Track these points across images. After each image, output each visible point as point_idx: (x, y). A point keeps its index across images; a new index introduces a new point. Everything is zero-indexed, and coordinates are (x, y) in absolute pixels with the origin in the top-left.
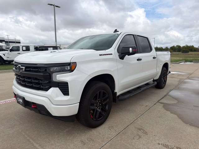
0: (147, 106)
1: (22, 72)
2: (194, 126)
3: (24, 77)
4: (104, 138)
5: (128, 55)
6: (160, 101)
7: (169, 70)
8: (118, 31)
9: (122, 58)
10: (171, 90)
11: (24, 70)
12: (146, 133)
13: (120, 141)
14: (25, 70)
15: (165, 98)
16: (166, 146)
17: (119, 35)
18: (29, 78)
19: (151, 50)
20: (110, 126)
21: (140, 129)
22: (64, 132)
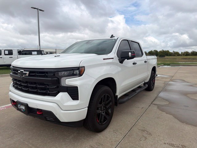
0: (142, 108)
1: (25, 77)
2: (190, 124)
3: (26, 82)
4: (112, 141)
5: (127, 60)
6: (153, 103)
8: (114, 37)
9: (121, 62)
10: (160, 92)
12: (150, 134)
13: (128, 144)
14: (29, 75)
15: (156, 99)
16: (172, 145)
17: (116, 40)
18: (31, 83)
19: (142, 54)
20: (114, 129)
21: (143, 131)
22: (70, 138)
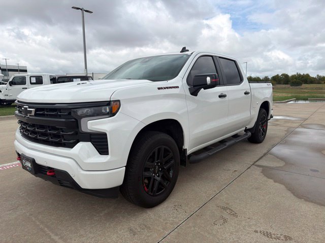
0: (235, 171)
1: (31, 117)
2: (312, 202)
3: (33, 126)
4: (166, 223)
5: (204, 89)
6: (257, 163)
7: (271, 112)
8: (188, 51)
9: (194, 92)
10: (274, 146)
11: (33, 114)
12: (235, 215)
13: (193, 229)
14: (36, 115)
15: (264, 157)
16: (268, 235)
17: (189, 56)
18: (42, 127)
19: (241, 80)
20: (176, 204)
21: (225, 209)
22: (101, 215)
